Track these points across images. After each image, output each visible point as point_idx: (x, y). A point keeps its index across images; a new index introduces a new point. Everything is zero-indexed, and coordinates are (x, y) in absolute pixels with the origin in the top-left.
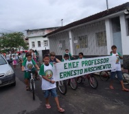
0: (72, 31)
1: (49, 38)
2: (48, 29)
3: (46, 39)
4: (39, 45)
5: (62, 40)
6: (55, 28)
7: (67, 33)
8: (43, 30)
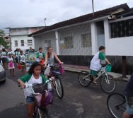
0: (58, 31)
1: (34, 37)
2: (32, 28)
3: (31, 38)
4: (23, 45)
5: (48, 40)
6: (40, 27)
7: (54, 33)
8: (27, 29)
